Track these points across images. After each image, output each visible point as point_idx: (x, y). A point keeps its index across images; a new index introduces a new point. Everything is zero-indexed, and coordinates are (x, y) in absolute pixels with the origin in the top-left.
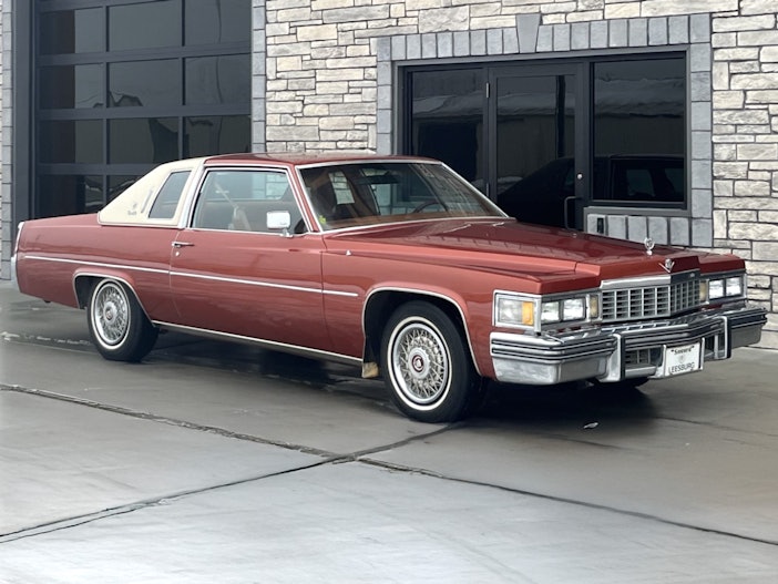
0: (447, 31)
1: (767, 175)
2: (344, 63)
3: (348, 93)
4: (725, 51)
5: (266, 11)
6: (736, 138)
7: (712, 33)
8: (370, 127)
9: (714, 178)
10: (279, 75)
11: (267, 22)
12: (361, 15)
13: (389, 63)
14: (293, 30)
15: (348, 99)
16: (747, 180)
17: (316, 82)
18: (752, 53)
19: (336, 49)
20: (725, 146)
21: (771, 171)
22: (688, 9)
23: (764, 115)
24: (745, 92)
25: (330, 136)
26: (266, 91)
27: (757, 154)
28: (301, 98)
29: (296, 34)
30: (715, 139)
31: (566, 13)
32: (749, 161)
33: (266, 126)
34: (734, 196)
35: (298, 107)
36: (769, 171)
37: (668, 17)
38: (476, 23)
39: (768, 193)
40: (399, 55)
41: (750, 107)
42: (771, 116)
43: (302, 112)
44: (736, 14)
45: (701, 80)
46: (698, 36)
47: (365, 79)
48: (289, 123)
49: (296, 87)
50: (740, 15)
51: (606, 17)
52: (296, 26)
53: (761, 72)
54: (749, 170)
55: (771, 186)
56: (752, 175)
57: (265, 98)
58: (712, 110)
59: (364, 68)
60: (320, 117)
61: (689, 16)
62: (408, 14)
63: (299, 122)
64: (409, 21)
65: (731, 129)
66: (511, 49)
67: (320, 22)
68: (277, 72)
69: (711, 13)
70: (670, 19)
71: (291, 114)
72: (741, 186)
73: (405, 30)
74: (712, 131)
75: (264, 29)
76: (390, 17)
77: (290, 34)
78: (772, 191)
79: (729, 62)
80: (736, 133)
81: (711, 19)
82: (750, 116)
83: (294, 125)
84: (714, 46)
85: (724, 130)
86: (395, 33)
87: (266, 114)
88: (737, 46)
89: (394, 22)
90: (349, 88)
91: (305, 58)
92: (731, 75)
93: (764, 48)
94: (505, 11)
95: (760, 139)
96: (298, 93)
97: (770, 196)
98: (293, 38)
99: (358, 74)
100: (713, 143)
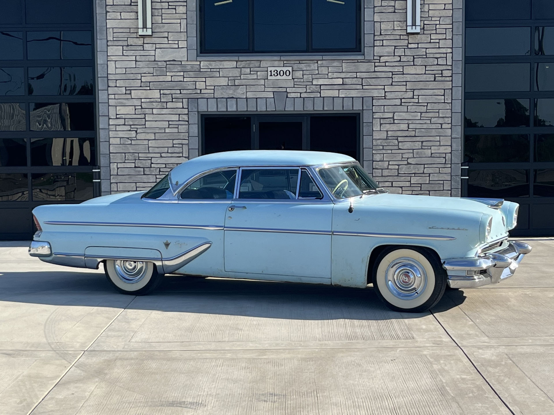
0: (233, 98)
1: (397, 167)
2: (164, 111)
3: (169, 127)
4: (379, 113)
5: (108, 80)
6: (384, 152)
7: (373, 106)
8: (184, 146)
9: (373, 169)
10: (118, 116)
11: (108, 86)
12: (176, 86)
13: (197, 113)
14: (128, 92)
15: (167, 130)
16: (388, 169)
17: (146, 121)
18: (391, 115)
19: (160, 104)
20: (378, 155)
21: (399, 165)
22: (362, 95)
23: (396, 142)
24: (387, 131)
25: (157, 150)
26: (109, 125)
27: (393, 158)
28: (136, 129)
29: (130, 94)
30: (374, 152)
31: (301, 93)
32: (389, 161)
33: (110, 145)
34: (382, 176)
35: (133, 134)
36: (397, 165)
37: (353, 98)
38: (250, 95)
39: (397, 174)
40: (203, 108)
41: (390, 138)
42: (399, 142)
43: (136, 137)
44: (384, 98)
45: (368, 126)
46: (367, 106)
47: (179, 121)
48: (127, 143)
49: (131, 123)
50: (385, 99)
51: (322, 96)
52: (131, 90)
53: (394, 123)
54: (389, 165)
55: (398, 171)
56: (390, 167)
57: (109, 129)
58: (373, 139)
59: (179, 115)
60: (149, 140)
61: (363, 97)
62: (207, 88)
63: (133, 142)
64: (209, 91)
65: (381, 147)
66: (271, 108)
67: (149, 88)
68: (117, 115)
69: (372, 97)
70: (354, 98)
71: (128, 138)
72: (386, 172)
73: (206, 96)
74: (372, 148)
75: (108, 90)
76: (196, 89)
77: (126, 94)
78: (398, 173)
79: (380, 118)
80: (383, 149)
81: (373, 99)
82: (390, 142)
83: (131, 144)
84: (373, 111)
85: (378, 148)
86: (200, 97)
87: (109, 138)
88: (384, 112)
89: (199, 92)
90: (169, 125)
91: (137, 107)
92: (381, 124)
93: (396, 113)
94: (267, 89)
95: (393, 151)
96: (132, 127)
97: (398, 176)
98: (129, 96)
99: (176, 118)
100: (373, 153)
